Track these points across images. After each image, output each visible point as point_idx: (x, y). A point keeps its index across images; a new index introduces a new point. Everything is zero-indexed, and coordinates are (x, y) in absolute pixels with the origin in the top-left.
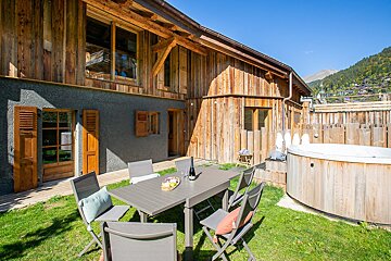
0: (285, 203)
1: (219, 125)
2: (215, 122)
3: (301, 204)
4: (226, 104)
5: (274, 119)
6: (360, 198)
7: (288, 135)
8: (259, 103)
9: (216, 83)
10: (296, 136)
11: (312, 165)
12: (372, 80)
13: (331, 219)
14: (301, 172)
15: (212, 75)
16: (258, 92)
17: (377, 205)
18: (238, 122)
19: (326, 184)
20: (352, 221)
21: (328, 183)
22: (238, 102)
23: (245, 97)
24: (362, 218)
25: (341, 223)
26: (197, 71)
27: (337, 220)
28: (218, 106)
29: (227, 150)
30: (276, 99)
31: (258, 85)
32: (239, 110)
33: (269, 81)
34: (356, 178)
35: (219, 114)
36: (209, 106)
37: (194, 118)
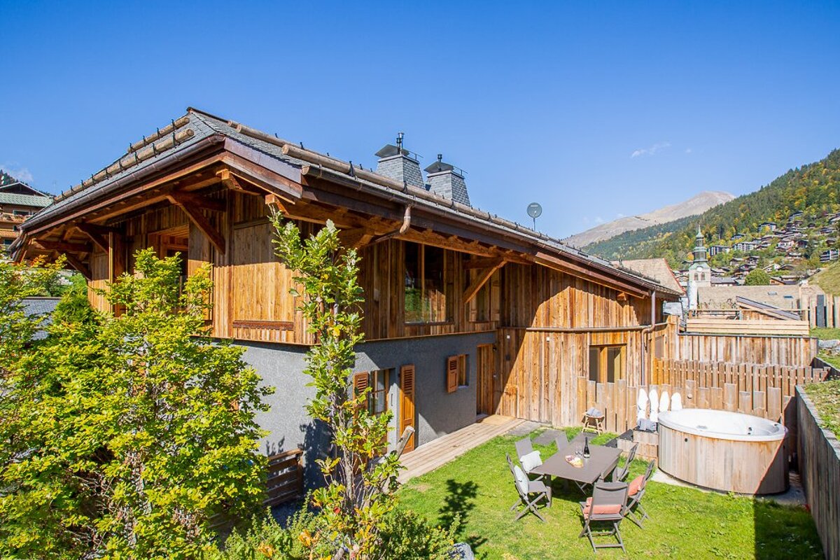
0: (658, 477)
1: (553, 371)
2: (547, 366)
3: (676, 478)
4: (565, 343)
5: (630, 359)
6: (728, 471)
7: (654, 393)
8: (609, 339)
9: (548, 308)
10: (665, 395)
11: (686, 440)
12: (807, 218)
13: (704, 491)
14: (675, 446)
15: (540, 295)
16: (607, 323)
17: (742, 477)
18: (582, 369)
19: (699, 458)
20: (723, 492)
21: (701, 457)
22: (581, 340)
23: (591, 332)
24: (730, 489)
25: (712, 494)
26: (516, 287)
27: (709, 492)
28: (552, 344)
29: (565, 408)
30: (632, 330)
31: (607, 311)
32: (583, 349)
33: (622, 303)
34: (725, 454)
35: (553, 357)
36: (537, 343)
37: (511, 358)
